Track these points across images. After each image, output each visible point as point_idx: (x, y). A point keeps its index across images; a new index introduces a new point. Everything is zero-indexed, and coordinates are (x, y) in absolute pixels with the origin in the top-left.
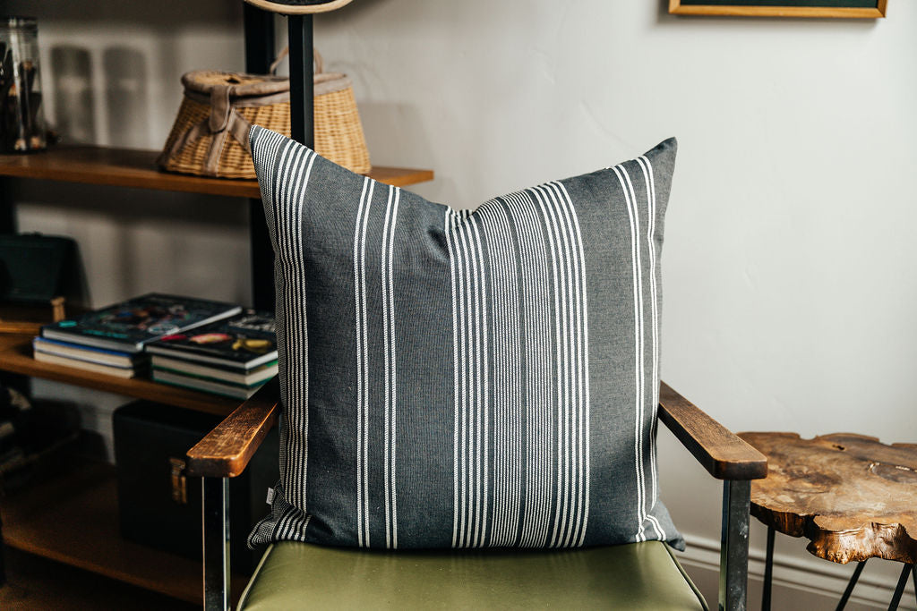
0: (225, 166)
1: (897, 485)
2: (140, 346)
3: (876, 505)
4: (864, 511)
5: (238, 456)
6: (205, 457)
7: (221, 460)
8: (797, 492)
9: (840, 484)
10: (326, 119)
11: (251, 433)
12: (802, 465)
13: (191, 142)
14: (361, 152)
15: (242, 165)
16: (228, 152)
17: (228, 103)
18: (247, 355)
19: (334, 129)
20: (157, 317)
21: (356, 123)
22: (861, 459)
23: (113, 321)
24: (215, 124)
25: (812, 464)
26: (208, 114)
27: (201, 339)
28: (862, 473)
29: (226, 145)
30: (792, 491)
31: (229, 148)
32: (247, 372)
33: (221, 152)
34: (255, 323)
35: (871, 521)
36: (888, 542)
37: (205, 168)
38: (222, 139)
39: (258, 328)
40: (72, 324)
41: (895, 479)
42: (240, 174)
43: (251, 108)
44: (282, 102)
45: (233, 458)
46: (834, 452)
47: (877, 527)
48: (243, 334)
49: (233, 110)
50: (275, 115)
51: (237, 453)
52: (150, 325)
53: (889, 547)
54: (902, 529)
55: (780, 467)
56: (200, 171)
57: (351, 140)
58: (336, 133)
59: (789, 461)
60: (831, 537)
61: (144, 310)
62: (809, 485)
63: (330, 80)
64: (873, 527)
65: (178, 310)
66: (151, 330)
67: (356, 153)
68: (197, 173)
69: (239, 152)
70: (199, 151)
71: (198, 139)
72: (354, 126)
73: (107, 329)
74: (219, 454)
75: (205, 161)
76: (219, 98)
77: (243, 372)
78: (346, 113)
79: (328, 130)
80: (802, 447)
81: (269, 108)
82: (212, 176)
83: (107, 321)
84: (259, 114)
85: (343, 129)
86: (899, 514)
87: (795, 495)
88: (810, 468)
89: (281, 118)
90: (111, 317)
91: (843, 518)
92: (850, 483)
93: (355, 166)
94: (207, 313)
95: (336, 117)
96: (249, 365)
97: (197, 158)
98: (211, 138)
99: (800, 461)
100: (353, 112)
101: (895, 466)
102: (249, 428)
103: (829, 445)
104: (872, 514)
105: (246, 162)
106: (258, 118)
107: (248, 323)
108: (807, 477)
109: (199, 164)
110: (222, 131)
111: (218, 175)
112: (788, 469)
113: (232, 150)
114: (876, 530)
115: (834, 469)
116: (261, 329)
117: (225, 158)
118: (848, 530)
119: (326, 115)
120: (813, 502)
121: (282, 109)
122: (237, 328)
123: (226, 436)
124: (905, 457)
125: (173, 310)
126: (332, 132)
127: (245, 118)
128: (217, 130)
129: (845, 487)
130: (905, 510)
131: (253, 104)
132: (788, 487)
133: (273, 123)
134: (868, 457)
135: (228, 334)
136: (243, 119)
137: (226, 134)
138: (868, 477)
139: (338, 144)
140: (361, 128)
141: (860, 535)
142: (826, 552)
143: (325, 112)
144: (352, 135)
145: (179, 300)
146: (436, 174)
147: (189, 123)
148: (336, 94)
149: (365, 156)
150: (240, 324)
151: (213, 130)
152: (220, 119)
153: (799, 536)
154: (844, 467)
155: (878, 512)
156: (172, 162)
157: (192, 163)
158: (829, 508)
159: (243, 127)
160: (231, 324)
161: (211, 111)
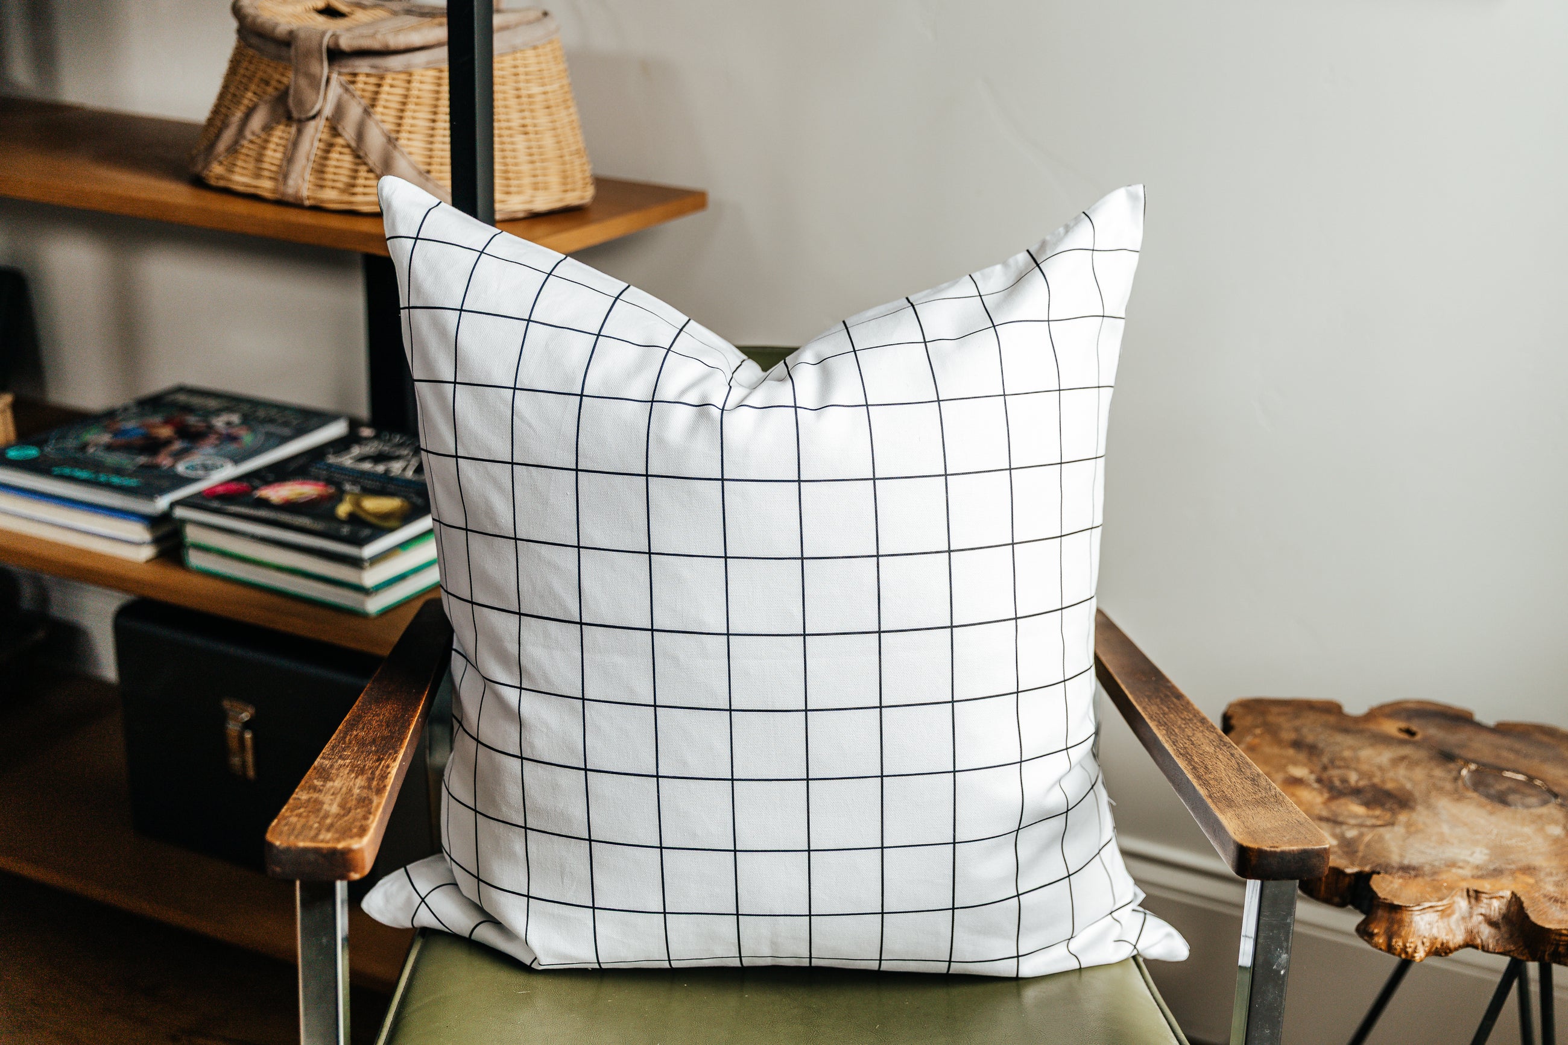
0: (322, 187)
1: (1507, 812)
2: (162, 503)
3: (1473, 853)
4: (1452, 864)
5: (366, 840)
6: (301, 844)
7: (333, 852)
8: (1341, 823)
9: (1412, 809)
10: (512, 102)
11: (384, 777)
12: (1347, 767)
13: (253, 133)
14: (577, 162)
15: (354, 186)
16: (326, 158)
17: (326, 64)
18: (366, 532)
19: (528, 121)
20: (192, 437)
21: (568, 108)
22: (1447, 757)
23: (109, 448)
24: (300, 103)
25: (1365, 767)
26: (285, 80)
27: (279, 493)
28: (1449, 786)
29: (322, 145)
30: (1333, 821)
31: (328, 151)
32: (367, 564)
33: (312, 157)
34: (378, 458)
35: (1465, 885)
36: (1491, 923)
37: (282, 188)
38: (315, 133)
39: (380, 468)
40: (32, 452)
41: (1502, 800)
42: (351, 203)
43: (368, 75)
44: (428, 66)
45: (356, 844)
46: (1402, 742)
47: (1475, 896)
48: (354, 483)
49: (334, 76)
50: (414, 92)
51: (363, 831)
52: (179, 455)
53: (1493, 931)
54: (1516, 902)
55: (1312, 772)
56: (274, 191)
57: (558, 142)
58: (530, 129)
59: (1325, 760)
60: (1398, 916)
61: (167, 422)
62: (1359, 810)
63: (518, 25)
64: (1468, 896)
65: (229, 424)
66: (181, 468)
67: (568, 166)
68: (267, 195)
69: (347, 160)
70: (269, 153)
71: (267, 128)
72: (563, 113)
73: (97, 466)
74: (329, 836)
75: (283, 174)
76: (308, 54)
77: (356, 563)
78: (548, 88)
79: (515, 123)
80: (1346, 731)
81: (404, 77)
82: (296, 204)
83: (97, 445)
84: (386, 88)
85: (543, 120)
86: (1513, 873)
87: (1338, 830)
88: (1362, 775)
89: (427, 98)
90: (106, 438)
91: (1420, 880)
92: (1429, 806)
93: (566, 191)
94: (286, 431)
95: (530, 96)
96: (369, 551)
97: (266, 166)
98: (293, 130)
99: (1344, 759)
100: (562, 87)
101: (1502, 770)
102: (379, 760)
103: (1391, 727)
104: (1467, 872)
105: (361, 181)
106: (383, 96)
107: (362, 459)
108: (1356, 792)
109: (271, 178)
110: (314, 117)
111: (307, 203)
112: (1325, 776)
113: (334, 155)
114: (1473, 901)
115: (1400, 778)
116: (387, 471)
117: (320, 171)
118: (1427, 905)
119: (512, 93)
120: (1368, 845)
121: (428, 79)
122: (342, 469)
123: (337, 783)
124: (1517, 752)
125: (219, 422)
126: (524, 126)
127: (358, 93)
128: (303, 116)
129: (1420, 815)
130: (1521, 864)
131: (372, 67)
132: (1325, 813)
133: (411, 107)
134: (1457, 751)
135: (329, 481)
136: (354, 96)
137: (321, 123)
138: (1458, 796)
139: (534, 150)
140: (575, 117)
141: (1445, 913)
142: (1390, 939)
143: (509, 89)
144: (559, 131)
145: (232, 402)
146: (712, 197)
147: (249, 95)
148: (530, 53)
149: (583, 171)
150: (347, 461)
151: (295, 115)
152: (308, 94)
153: (1341, 905)
154: (1419, 774)
155: (1477, 867)
156: (217, 169)
157: (258, 176)
158: (1395, 859)
159: (354, 112)
160: (332, 459)
161: (291, 75)
